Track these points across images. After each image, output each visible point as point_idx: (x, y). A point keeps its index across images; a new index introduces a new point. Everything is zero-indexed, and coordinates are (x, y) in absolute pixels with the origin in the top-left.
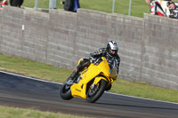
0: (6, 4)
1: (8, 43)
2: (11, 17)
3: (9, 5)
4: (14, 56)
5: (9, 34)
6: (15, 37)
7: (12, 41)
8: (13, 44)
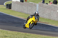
0: (52, 3)
1: (53, 16)
2: (54, 8)
3: (53, 4)
4: (54, 20)
5: (53, 13)
6: (55, 14)
7: (54, 15)
8: (54, 16)
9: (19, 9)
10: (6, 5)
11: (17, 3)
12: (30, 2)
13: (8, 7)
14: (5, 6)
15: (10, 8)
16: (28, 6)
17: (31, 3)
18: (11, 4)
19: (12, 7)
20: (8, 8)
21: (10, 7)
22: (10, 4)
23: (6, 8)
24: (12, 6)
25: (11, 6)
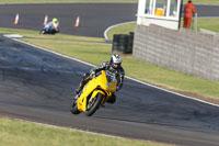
9: (161, 54)
10: (112, 39)
11: (155, 32)
12: (203, 31)
13: (118, 45)
14: (108, 42)
15: (128, 51)
16: (195, 45)
17: (206, 35)
18: (132, 34)
19: (135, 46)
20: (119, 50)
21: (126, 46)
22: (127, 33)
23: (113, 49)
24: (135, 42)
25: (132, 45)
